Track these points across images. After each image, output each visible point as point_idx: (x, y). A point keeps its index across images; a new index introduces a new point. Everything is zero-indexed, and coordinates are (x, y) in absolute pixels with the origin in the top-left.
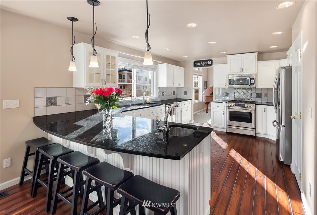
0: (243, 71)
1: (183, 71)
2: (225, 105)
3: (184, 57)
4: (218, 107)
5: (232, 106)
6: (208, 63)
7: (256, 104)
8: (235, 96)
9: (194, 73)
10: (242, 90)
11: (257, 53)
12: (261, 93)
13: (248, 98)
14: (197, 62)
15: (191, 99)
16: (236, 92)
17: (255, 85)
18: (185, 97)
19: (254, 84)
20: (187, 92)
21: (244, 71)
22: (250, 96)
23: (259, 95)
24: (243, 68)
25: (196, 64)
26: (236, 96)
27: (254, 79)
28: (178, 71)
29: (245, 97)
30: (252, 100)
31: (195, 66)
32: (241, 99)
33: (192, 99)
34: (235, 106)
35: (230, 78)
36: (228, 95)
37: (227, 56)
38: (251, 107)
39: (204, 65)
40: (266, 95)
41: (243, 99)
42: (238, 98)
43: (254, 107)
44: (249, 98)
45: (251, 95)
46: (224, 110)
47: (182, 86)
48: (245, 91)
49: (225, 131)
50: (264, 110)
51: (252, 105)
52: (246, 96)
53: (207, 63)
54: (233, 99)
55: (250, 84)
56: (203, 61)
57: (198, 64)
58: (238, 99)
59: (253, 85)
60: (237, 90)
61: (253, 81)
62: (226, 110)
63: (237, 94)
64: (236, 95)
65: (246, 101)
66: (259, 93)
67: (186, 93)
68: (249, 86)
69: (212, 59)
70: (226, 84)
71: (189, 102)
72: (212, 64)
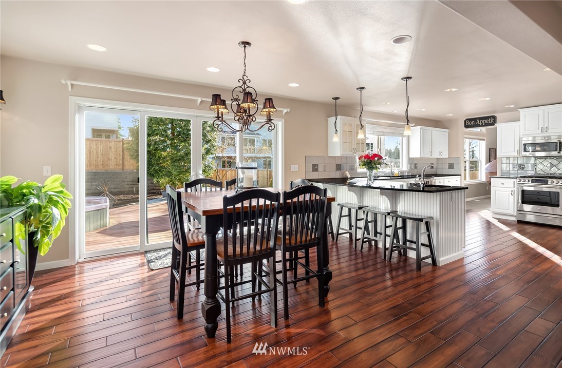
0: (546, 131)
1: (447, 134)
2: (514, 182)
3: (447, 115)
4: (502, 184)
5: (526, 182)
6: (489, 121)
8: (535, 169)
9: (465, 136)
10: (549, 160)
14: (470, 120)
16: (538, 163)
18: (451, 171)
20: (453, 164)
21: (549, 131)
24: (547, 126)
25: (468, 123)
26: (538, 170)
28: (439, 135)
29: (553, 170)
31: (466, 126)
32: (548, 174)
33: (462, 175)
34: (530, 182)
35: (523, 143)
36: (523, 168)
37: (519, 110)
38: (558, 184)
39: (482, 124)
41: (550, 174)
42: (542, 172)
46: (513, 189)
47: (445, 155)
48: (555, 162)
49: (514, 219)
51: (560, 181)
52: (556, 170)
53: (486, 121)
55: (560, 150)
56: (480, 119)
57: (471, 123)
60: (541, 160)
62: (516, 189)
63: (540, 167)
64: (537, 168)
67: (451, 166)
68: (558, 153)
69: (495, 115)
70: (519, 151)
71: (457, 179)
72: (495, 122)
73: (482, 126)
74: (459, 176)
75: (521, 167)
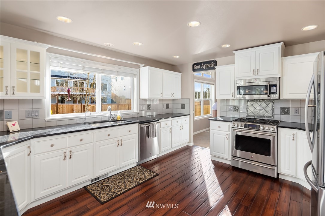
0: (257, 74)
1: (180, 77)
2: (229, 125)
3: (175, 57)
4: (219, 127)
5: (239, 127)
6: (211, 65)
7: (278, 127)
8: (247, 111)
10: (259, 103)
11: (282, 43)
12: (289, 108)
13: (268, 114)
14: (197, 64)
15: (189, 115)
16: (250, 106)
17: (277, 95)
18: (183, 111)
19: (276, 93)
20: (184, 104)
21: (260, 74)
22: (271, 112)
23: (285, 111)
24: (258, 68)
25: (195, 67)
26: (249, 112)
27: (276, 86)
29: (262, 113)
30: (274, 118)
31: (194, 70)
32: (258, 116)
33: (191, 115)
34: (244, 128)
35: (238, 85)
36: (237, 110)
37: (234, 52)
38: (269, 131)
39: (206, 68)
40: (297, 111)
41: (260, 117)
42: (252, 114)
43: (275, 131)
44: (270, 116)
45: (273, 110)
46: (228, 133)
47: (178, 96)
48: (264, 105)
50: (292, 136)
51: (272, 128)
52: (265, 112)
53: (209, 66)
54: (244, 116)
55: (270, 94)
56: (204, 63)
57: (198, 66)
58: (253, 116)
59: (275, 95)
60: (252, 103)
61: (275, 88)
62: (230, 133)
63: (251, 109)
64: (249, 110)
65: (264, 119)
66: (286, 108)
67: (183, 106)
68: (268, 96)
69: (216, 59)
70: (233, 94)
71: (186, 119)
72: (216, 65)
73: (206, 70)
74: (189, 116)
75: (236, 109)
